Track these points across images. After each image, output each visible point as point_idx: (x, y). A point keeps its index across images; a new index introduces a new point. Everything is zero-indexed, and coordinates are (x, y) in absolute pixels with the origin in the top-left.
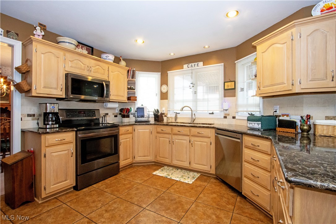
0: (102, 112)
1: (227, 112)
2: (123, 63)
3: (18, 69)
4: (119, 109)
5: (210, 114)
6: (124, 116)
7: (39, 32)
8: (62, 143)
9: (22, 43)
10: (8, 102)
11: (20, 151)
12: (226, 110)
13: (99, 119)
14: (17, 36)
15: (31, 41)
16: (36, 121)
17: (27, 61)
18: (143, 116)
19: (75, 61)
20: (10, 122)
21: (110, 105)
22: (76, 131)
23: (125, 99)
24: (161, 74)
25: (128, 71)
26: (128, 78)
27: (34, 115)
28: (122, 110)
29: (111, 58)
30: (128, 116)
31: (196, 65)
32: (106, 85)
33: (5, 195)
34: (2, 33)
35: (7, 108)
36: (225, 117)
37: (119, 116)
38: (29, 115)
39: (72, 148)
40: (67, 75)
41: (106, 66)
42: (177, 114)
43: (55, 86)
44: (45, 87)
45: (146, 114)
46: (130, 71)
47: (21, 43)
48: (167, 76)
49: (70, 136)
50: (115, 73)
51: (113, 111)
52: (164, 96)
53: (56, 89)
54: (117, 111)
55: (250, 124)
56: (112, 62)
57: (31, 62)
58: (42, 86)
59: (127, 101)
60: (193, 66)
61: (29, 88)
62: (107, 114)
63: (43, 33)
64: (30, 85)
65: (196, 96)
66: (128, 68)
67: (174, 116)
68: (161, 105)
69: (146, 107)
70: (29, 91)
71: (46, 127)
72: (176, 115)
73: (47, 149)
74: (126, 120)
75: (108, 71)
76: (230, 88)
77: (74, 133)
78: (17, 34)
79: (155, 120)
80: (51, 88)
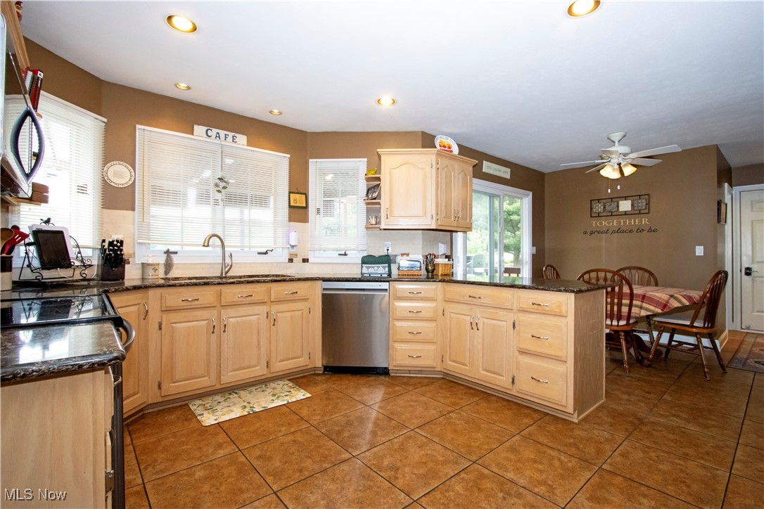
1: (294, 251)
5: (259, 253)
12: (293, 247)
31: (230, 138)
36: (291, 260)
42: (172, 255)
55: (368, 268)
60: (222, 137)
67: (162, 260)
72: (168, 258)
76: (298, 205)
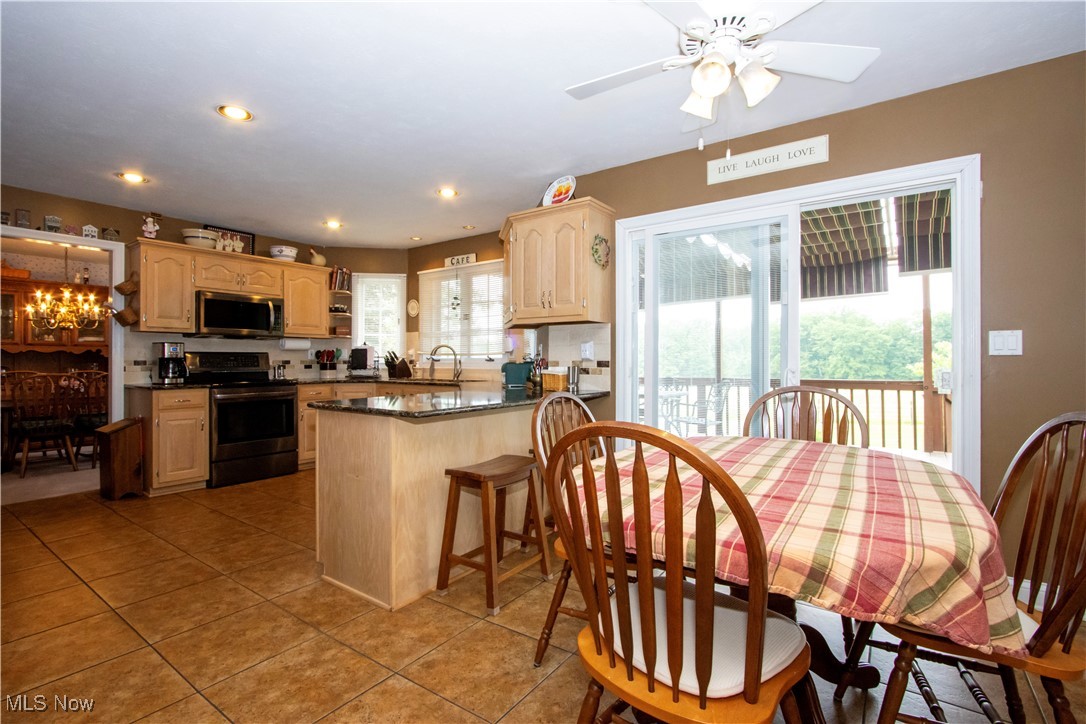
0: (275, 358)
2: (319, 259)
3: (119, 289)
4: (314, 352)
5: (487, 360)
6: (323, 367)
7: (151, 227)
8: (185, 406)
9: (126, 246)
10: (102, 339)
11: (123, 418)
12: (511, 353)
13: (267, 373)
14: (117, 236)
15: (138, 244)
16: (148, 373)
17: (132, 275)
18: (364, 367)
19: (213, 268)
20: (106, 377)
21: (290, 344)
22: (211, 388)
23: (324, 332)
24: (408, 277)
25: (331, 275)
26: (330, 288)
27: (144, 363)
28: (319, 354)
29: (290, 252)
30: (333, 367)
31: (465, 260)
32: (274, 306)
33: (102, 488)
34: (96, 234)
35: (99, 351)
37: (316, 367)
38: (136, 363)
39: (203, 416)
40: (198, 294)
41: (277, 271)
43: (177, 314)
44: (159, 317)
45: (370, 362)
46: (335, 275)
47: (123, 244)
48: (418, 280)
49: (199, 396)
50: (297, 282)
51: (301, 357)
52: (412, 324)
53: (179, 318)
54: (311, 356)
56: (291, 260)
57: (139, 275)
58: (156, 315)
59: (328, 336)
60: (460, 261)
61: (136, 318)
62: (288, 362)
63: (157, 227)
64: (137, 313)
65: (469, 325)
66: (330, 270)
67: (428, 366)
68: (408, 344)
69: (372, 348)
70: (135, 324)
71: (164, 381)
72: (432, 365)
73: (161, 414)
74: (329, 375)
75: (283, 278)
77: (207, 390)
78: (118, 232)
79: (391, 375)
80: (171, 318)
